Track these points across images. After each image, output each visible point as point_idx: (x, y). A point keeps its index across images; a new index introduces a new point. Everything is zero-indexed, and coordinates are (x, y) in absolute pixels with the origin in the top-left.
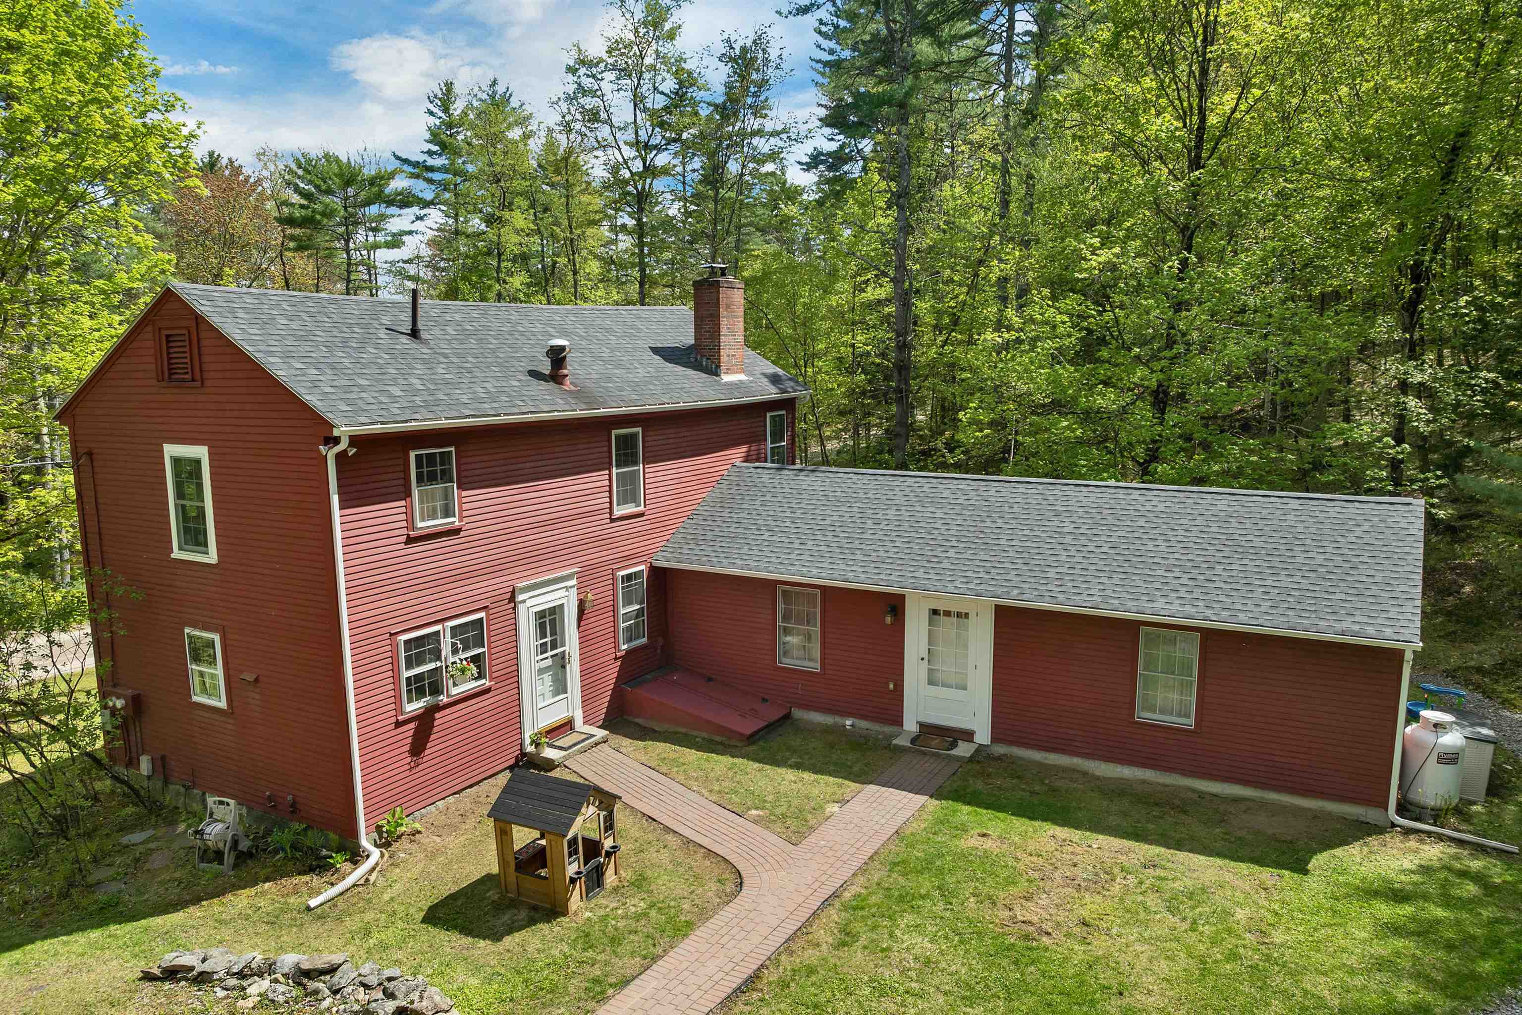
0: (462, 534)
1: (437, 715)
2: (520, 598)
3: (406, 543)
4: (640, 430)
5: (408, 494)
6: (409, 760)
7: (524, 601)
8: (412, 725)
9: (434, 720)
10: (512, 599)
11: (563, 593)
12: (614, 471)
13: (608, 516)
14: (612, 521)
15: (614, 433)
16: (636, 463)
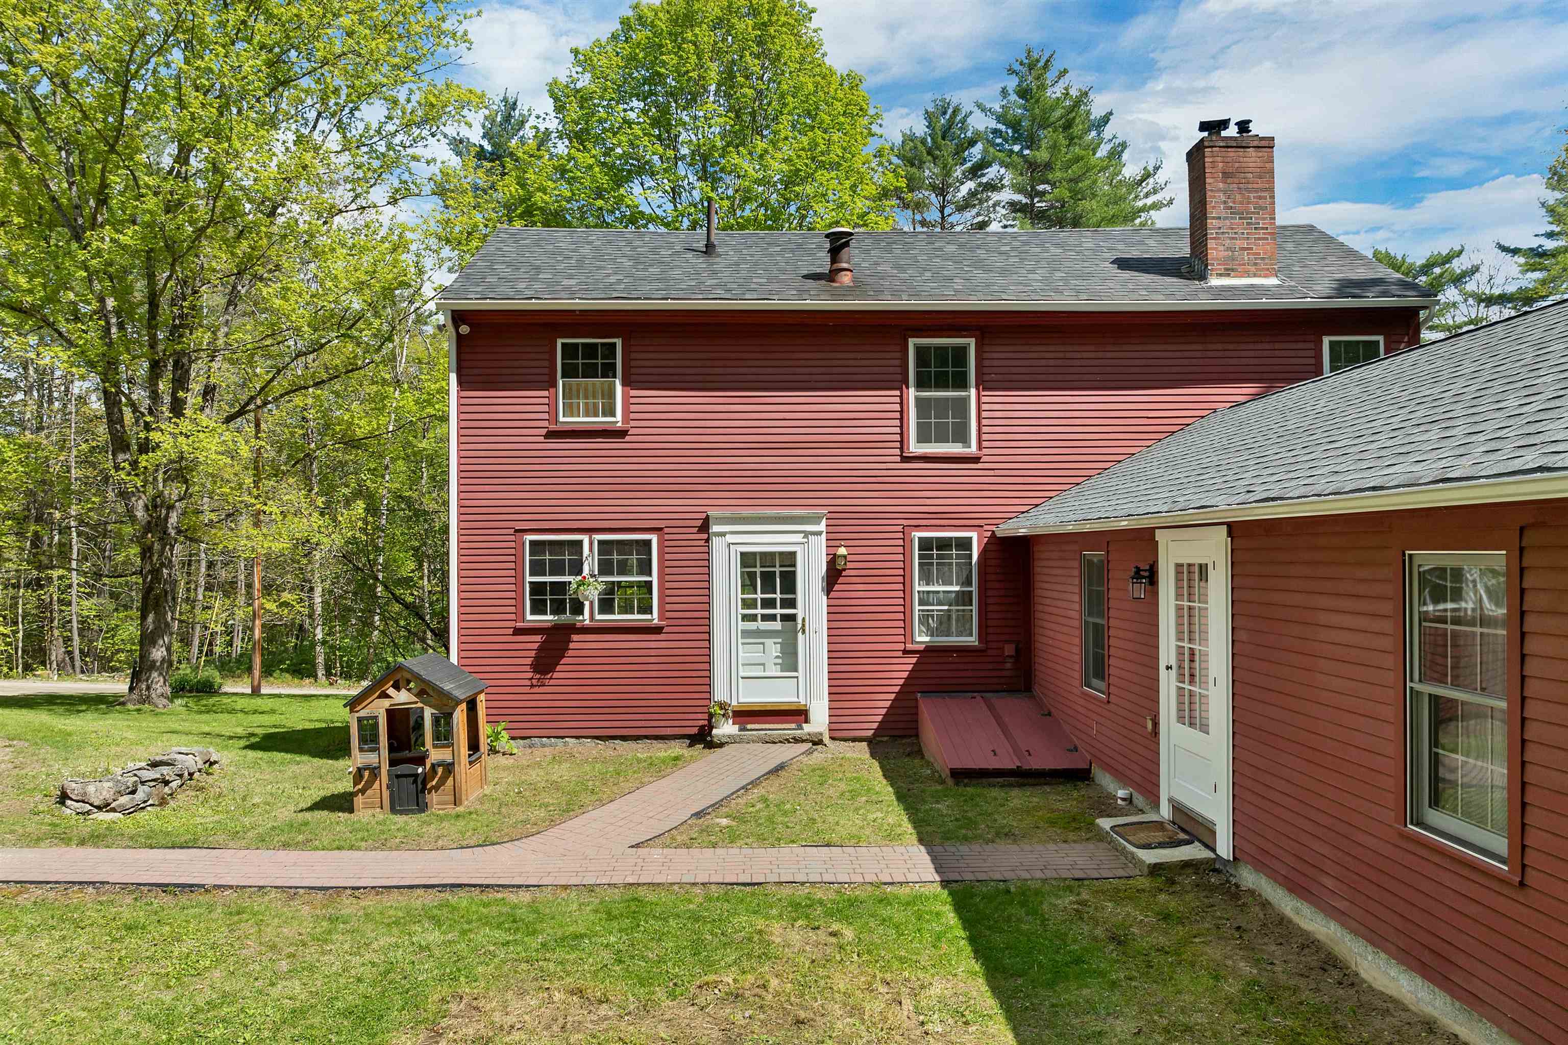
0: (627, 438)
1: (575, 637)
2: (715, 528)
3: (546, 436)
4: (972, 342)
5: (554, 385)
6: (530, 675)
7: (723, 534)
8: (538, 638)
9: (570, 641)
10: (705, 527)
11: (799, 538)
12: (912, 393)
13: (898, 452)
14: (905, 459)
15: (912, 342)
16: (961, 383)
